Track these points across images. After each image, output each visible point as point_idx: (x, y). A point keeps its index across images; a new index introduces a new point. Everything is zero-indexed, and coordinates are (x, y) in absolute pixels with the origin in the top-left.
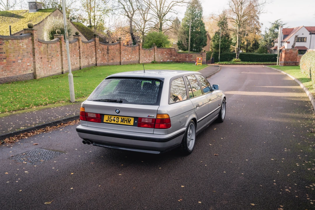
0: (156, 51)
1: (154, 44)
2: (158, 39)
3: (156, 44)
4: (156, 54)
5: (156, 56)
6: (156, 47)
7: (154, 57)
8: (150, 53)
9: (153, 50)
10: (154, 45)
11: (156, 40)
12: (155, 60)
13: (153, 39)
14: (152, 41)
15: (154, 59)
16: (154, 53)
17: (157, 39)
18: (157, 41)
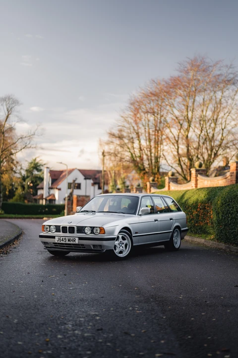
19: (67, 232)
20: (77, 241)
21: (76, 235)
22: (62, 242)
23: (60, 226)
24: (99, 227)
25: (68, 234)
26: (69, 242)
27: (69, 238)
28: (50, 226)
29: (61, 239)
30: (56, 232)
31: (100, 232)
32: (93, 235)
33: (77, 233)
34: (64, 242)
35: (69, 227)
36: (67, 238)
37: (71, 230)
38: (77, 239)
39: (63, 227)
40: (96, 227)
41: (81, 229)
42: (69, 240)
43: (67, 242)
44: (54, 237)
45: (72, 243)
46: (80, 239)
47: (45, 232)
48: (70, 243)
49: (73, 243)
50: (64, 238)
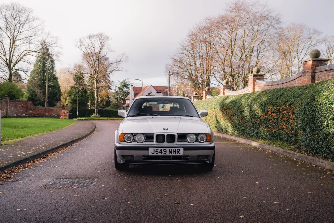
0: (8, 104)
1: (6, 95)
2: (12, 90)
3: (9, 96)
4: (8, 107)
5: (8, 109)
6: (8, 99)
7: (6, 110)
8: (2, 106)
9: (5, 103)
10: (6, 97)
11: (8, 91)
12: (8, 114)
13: (5, 90)
14: (4, 92)
15: (6, 113)
16: (6, 106)
17: (10, 90)
18: (10, 92)
19: (164, 142)
20: (181, 152)
21: (177, 144)
22: (160, 154)
23: (153, 134)
24: (205, 134)
25: (166, 144)
26: (170, 154)
27: (170, 149)
28: (134, 135)
29: (159, 151)
30: (145, 141)
31: (207, 139)
32: (198, 143)
33: (178, 141)
34: (163, 154)
35: (167, 135)
36: (168, 149)
37: (171, 138)
38: (182, 149)
39: (157, 136)
40: (202, 134)
41: (183, 137)
42: (170, 152)
43: (168, 154)
44: (147, 149)
45: (174, 154)
46: (185, 149)
47: (125, 143)
48: (172, 154)
49: (176, 154)
50: (163, 149)
